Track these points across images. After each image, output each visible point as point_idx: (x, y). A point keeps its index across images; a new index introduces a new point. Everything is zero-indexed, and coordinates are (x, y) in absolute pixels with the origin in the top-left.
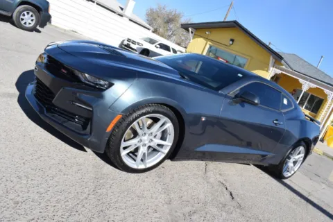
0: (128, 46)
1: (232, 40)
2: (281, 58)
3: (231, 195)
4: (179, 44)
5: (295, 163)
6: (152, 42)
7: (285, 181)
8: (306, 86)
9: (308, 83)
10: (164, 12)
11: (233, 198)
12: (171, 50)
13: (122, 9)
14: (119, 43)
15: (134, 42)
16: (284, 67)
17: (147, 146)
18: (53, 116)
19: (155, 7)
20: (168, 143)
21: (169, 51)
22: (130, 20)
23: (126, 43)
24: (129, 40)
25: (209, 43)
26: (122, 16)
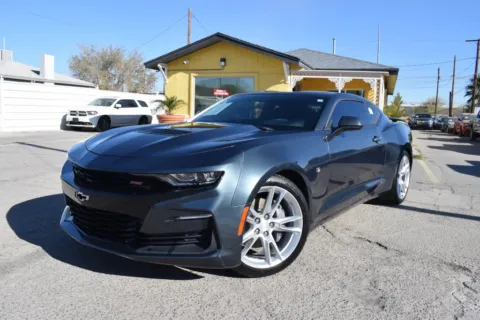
0: (75, 121)
1: (223, 60)
2: (296, 60)
3: (380, 245)
4: (135, 92)
5: (403, 178)
6: (107, 103)
7: (403, 204)
8: (340, 83)
9: (340, 78)
10: (93, 55)
11: (386, 248)
12: (138, 104)
13: (38, 73)
14: (60, 122)
15: (82, 114)
16: (303, 70)
17: (270, 233)
18: (149, 250)
19: (78, 53)
20: (298, 217)
21: (136, 106)
22: (56, 84)
23: (70, 118)
24: (73, 113)
25: (193, 75)
26: (42, 83)
